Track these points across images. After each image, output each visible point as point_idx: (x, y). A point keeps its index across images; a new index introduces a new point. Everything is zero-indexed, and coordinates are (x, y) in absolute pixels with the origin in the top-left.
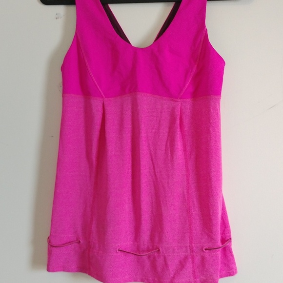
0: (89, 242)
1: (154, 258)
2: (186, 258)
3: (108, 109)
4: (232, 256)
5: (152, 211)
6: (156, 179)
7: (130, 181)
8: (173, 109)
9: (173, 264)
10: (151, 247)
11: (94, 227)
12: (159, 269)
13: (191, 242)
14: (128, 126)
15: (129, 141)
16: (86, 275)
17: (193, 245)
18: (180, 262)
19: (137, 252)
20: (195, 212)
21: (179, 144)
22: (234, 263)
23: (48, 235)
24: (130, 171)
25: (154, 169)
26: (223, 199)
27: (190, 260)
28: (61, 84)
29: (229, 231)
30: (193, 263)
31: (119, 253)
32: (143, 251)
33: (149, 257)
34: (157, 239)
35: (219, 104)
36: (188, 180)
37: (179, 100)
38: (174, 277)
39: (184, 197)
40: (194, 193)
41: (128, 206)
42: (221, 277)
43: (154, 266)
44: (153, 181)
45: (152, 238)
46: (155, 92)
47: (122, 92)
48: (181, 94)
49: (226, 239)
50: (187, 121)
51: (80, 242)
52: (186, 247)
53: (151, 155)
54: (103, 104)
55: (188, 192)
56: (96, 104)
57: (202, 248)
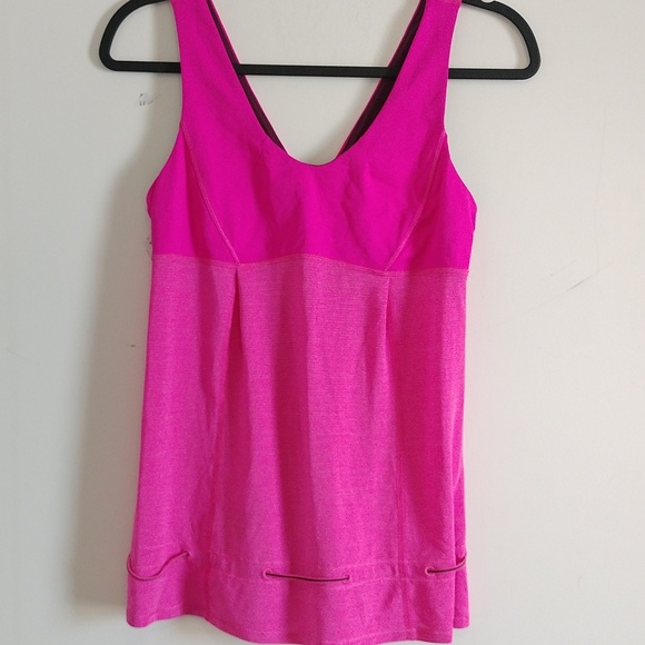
3: (244, 286)
8: (374, 291)
13: (401, 557)
17: (406, 562)
21: (383, 361)
27: (400, 591)
30: (404, 594)
37: (387, 274)
39: (391, 467)
48: (392, 261)
52: (392, 566)
54: (236, 275)
56: (223, 274)
57: (423, 569)
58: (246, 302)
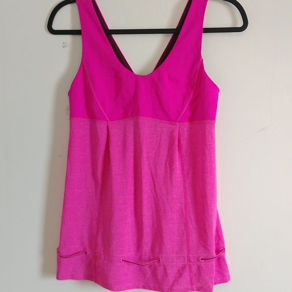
0: (95, 253)
1: (155, 266)
2: (184, 268)
3: (112, 132)
4: (226, 265)
5: (153, 224)
6: (157, 195)
7: (132, 197)
8: (172, 132)
9: (172, 272)
10: (152, 257)
11: (99, 240)
12: (160, 277)
13: (189, 253)
14: (131, 147)
15: (132, 161)
16: (93, 283)
17: (190, 255)
18: (179, 270)
19: (139, 262)
20: (192, 225)
21: (177, 164)
22: (228, 271)
23: (57, 246)
24: (133, 188)
25: (155, 187)
26: (218, 214)
27: (188, 269)
28: (69, 108)
29: (223, 242)
30: (190, 271)
31: (123, 263)
32: (145, 261)
33: (150, 266)
34: (157, 250)
35: (214, 127)
36: (185, 196)
37: (177, 124)
38: (173, 284)
39: (182, 211)
40: (190, 208)
41: (131, 220)
42: (215, 284)
43: (154, 274)
44: (154, 197)
45: (153, 249)
46: (155, 116)
47: (125, 115)
48: (179, 118)
49: (220, 250)
50: (184, 143)
51: (87, 252)
52: (184, 258)
53: (152, 173)
54: (108, 127)
55: (186, 207)
56: (101, 127)
57: (199, 259)
58: (112, 138)
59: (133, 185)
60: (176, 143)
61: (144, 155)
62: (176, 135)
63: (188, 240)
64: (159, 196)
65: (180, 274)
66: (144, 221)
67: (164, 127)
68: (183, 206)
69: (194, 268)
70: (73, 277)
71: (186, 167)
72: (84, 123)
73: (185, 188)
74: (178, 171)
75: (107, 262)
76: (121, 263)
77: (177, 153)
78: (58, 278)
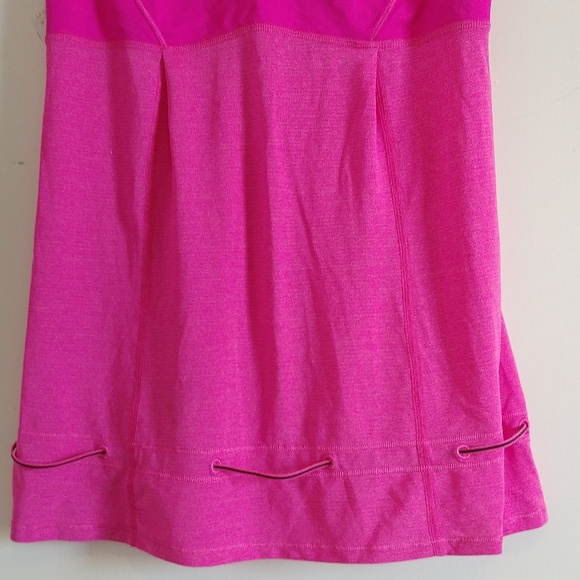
0: (132, 450)
1: (318, 484)
2: (408, 479)
3: (174, 75)
4: (534, 472)
5: (307, 355)
6: (316, 262)
7: (242, 272)
8: (358, 69)
9: (371, 499)
10: (306, 457)
11: (144, 411)
12: (332, 517)
13: (420, 436)
14: (234, 122)
15: (238, 164)
16: (125, 548)
17: (427, 443)
18: (391, 492)
19: (268, 473)
20: (429, 350)
21: (376, 164)
22: (539, 493)
23: (14, 438)
24: (242, 246)
25: (310, 239)
27: (418, 482)
28: (44, 18)
29: (521, 405)
30: (428, 488)
31: (218, 478)
32: (286, 469)
33: (302, 484)
34: (323, 431)
35: (486, 44)
36: (404, 265)
37: (373, 44)
38: (375, 537)
39: (396, 310)
40: (421, 298)
41: (237, 344)
42: (506, 532)
43: (316, 510)
44: (308, 271)
45: (309, 430)
46: (304, 23)
47: (215, 27)
48: (379, 25)
49: (515, 425)
50: (395, 102)
51: (104, 452)
52: (407, 449)
53: (299, 200)
54: (162, 62)
55: (406, 298)
56: (143, 61)
57: (453, 450)
58: (175, 95)
59: (242, 237)
60: (372, 101)
61: (276, 140)
62: (370, 75)
63: (416, 396)
64: (323, 266)
65: (397, 501)
66: (278, 344)
67: (334, 56)
68: (399, 295)
69: (440, 483)
70: (62, 534)
71: (403, 175)
72: (88, 54)
73: (401, 238)
74: (378, 186)
75: (166, 475)
76: (211, 474)
77: (374, 130)
78: (15, 537)
